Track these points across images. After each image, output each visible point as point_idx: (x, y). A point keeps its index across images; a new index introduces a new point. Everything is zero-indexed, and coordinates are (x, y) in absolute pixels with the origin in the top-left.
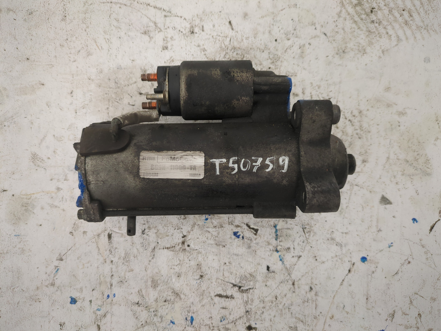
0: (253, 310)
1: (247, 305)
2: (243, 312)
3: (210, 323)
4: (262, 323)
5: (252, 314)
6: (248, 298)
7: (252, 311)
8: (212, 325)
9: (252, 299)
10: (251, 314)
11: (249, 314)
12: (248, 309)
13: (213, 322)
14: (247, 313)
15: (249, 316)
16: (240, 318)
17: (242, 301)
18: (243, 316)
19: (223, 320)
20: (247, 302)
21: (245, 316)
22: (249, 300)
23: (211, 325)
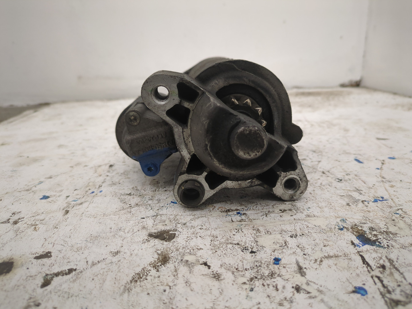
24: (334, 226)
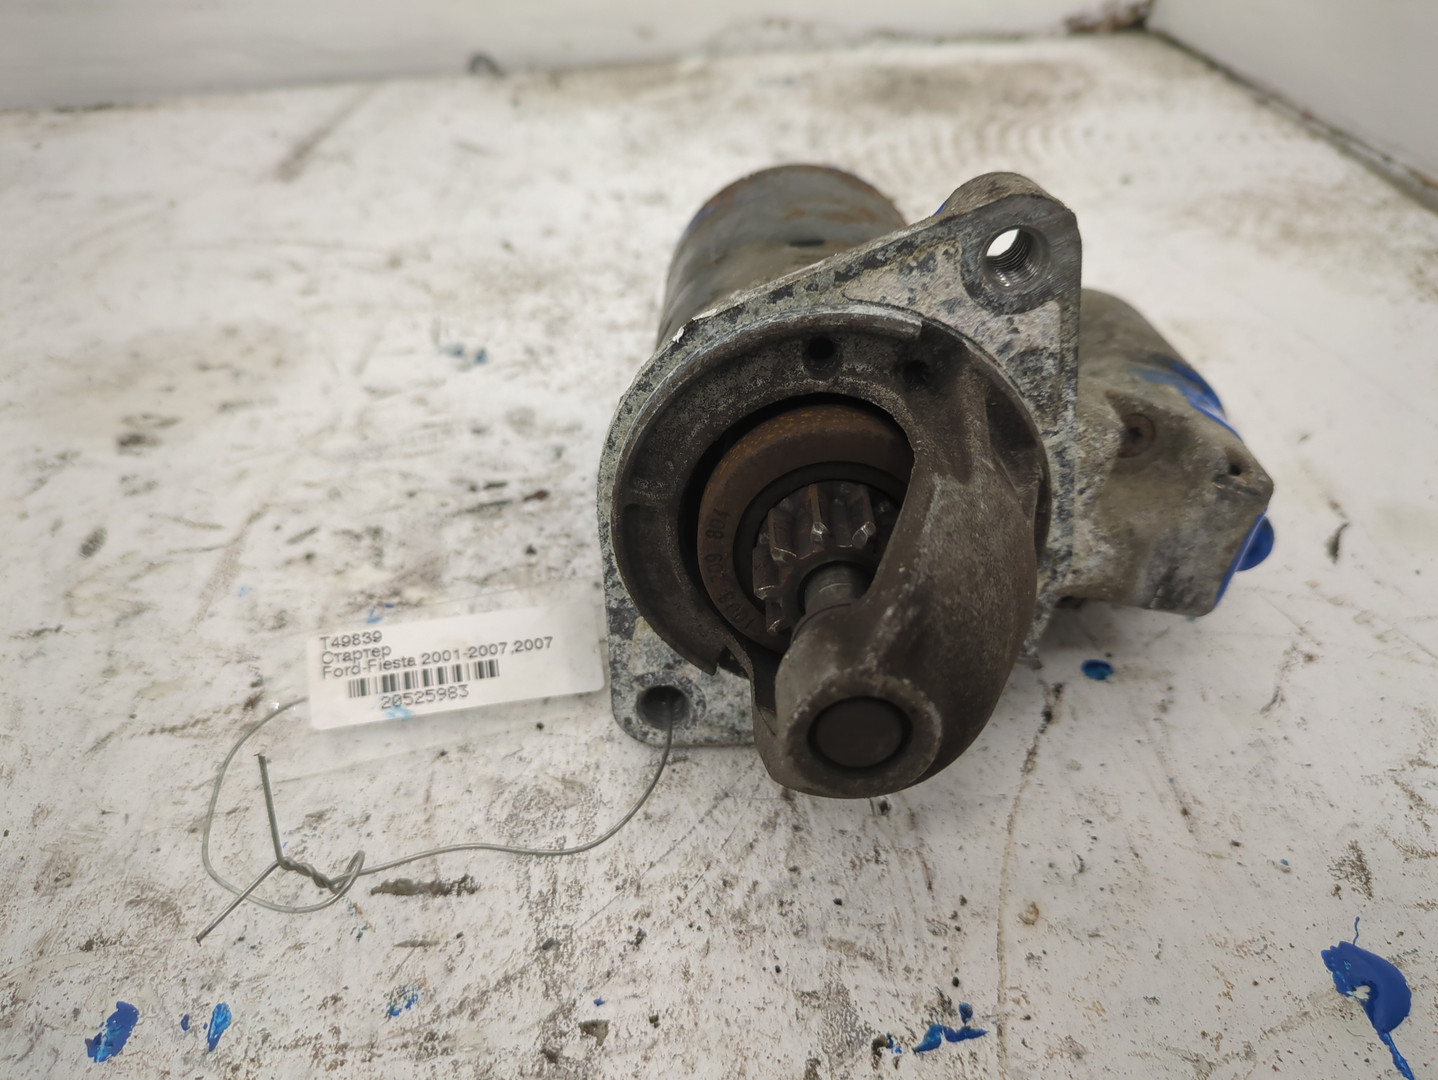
0: (584, 931)
1: (548, 911)
2: (525, 950)
3: (325, 1033)
4: (635, 996)
5: (577, 953)
6: (555, 883)
7: (574, 936)
8: (334, 1042)
9: (576, 882)
10: (572, 955)
11: (557, 957)
12: (550, 934)
13: (342, 1021)
14: (550, 954)
15: (558, 968)
16: (507, 979)
17: (517, 899)
18: (523, 972)
19: (402, 1003)
20: (545, 902)
21: (536, 968)
22: (560, 888)
23: (328, 1040)
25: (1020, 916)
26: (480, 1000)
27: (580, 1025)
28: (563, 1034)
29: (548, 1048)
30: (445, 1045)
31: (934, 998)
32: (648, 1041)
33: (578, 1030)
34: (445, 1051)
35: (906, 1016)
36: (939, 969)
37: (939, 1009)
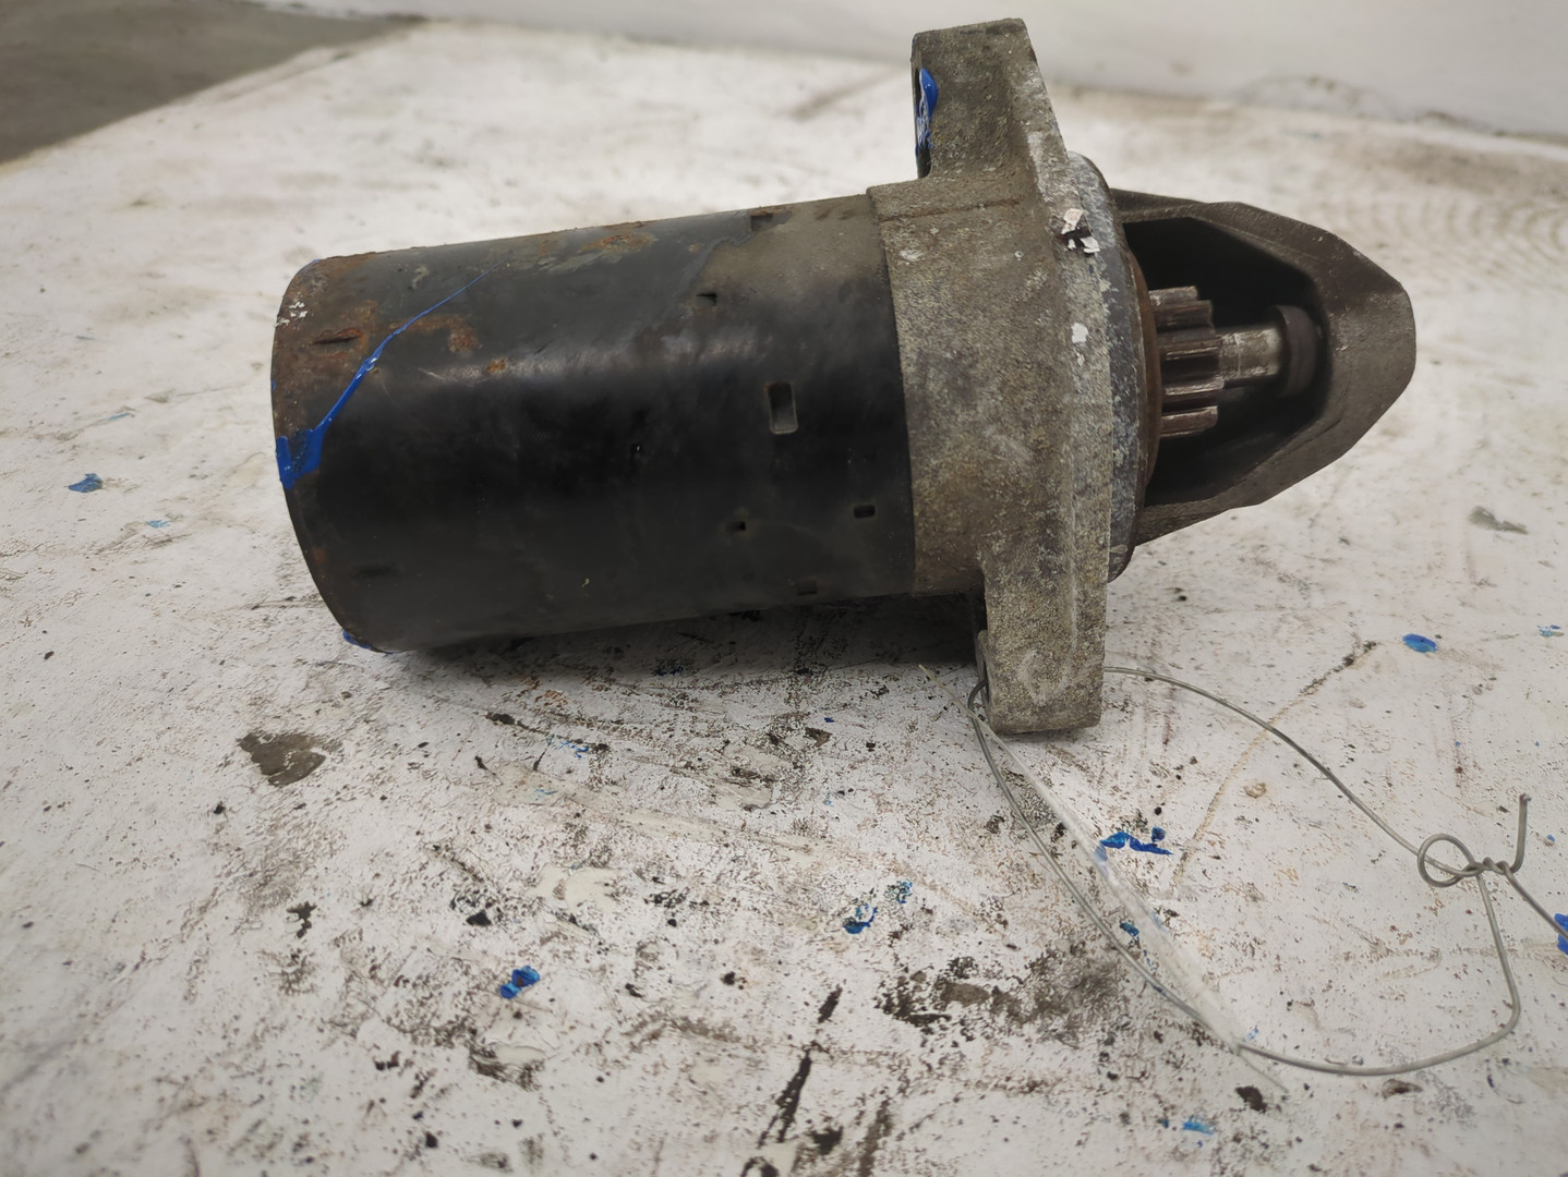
4: (861, 726)
24: (844, 903)
25: (1245, 788)
26: (732, 687)
27: (807, 729)
28: (791, 730)
29: (774, 733)
30: (691, 704)
31: (1132, 816)
32: (859, 757)
33: (804, 731)
34: (691, 709)
35: (1099, 817)
36: (1146, 797)
37: (1134, 824)
